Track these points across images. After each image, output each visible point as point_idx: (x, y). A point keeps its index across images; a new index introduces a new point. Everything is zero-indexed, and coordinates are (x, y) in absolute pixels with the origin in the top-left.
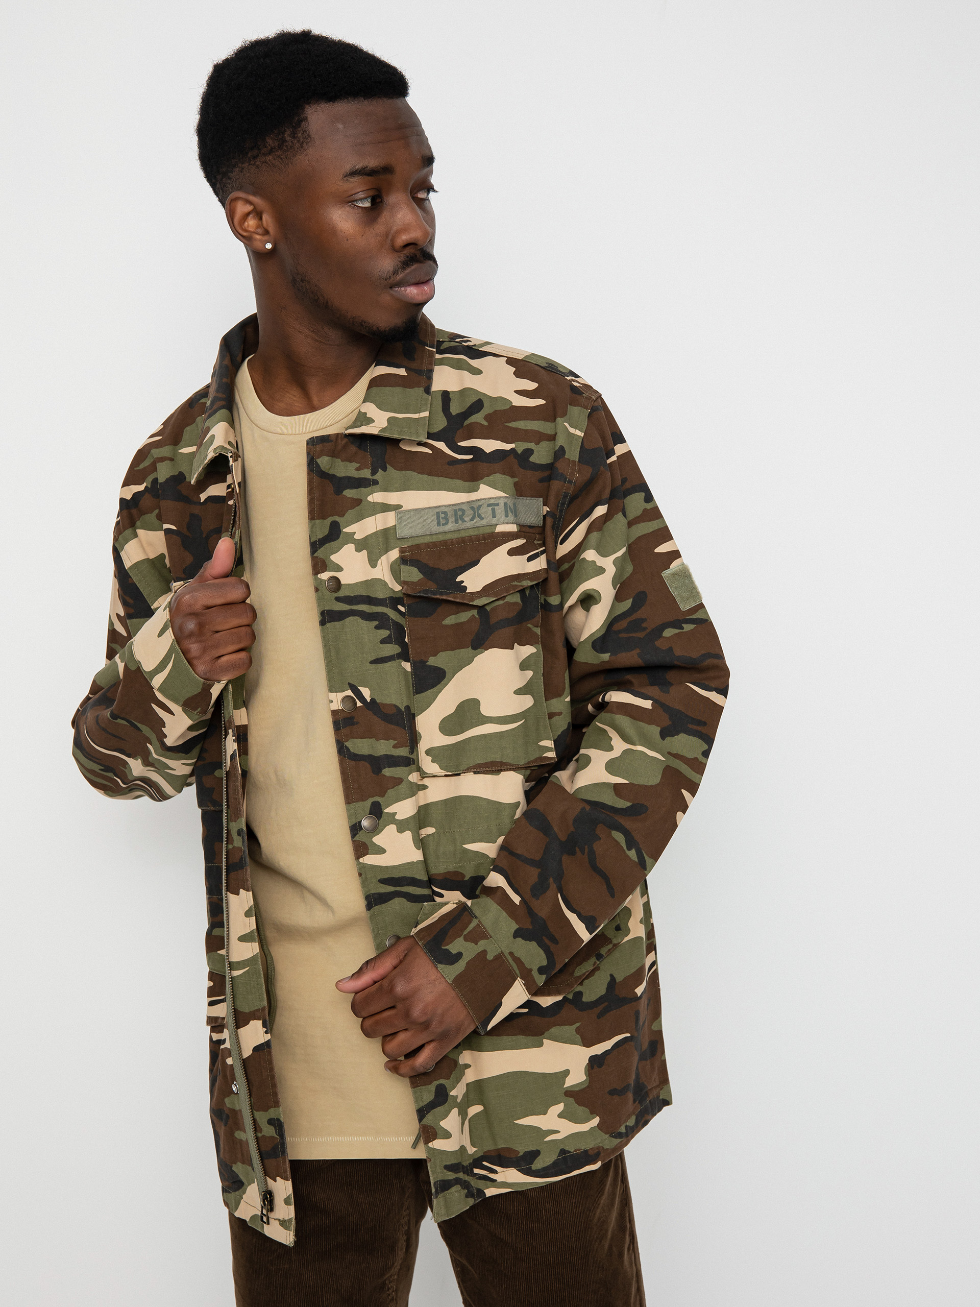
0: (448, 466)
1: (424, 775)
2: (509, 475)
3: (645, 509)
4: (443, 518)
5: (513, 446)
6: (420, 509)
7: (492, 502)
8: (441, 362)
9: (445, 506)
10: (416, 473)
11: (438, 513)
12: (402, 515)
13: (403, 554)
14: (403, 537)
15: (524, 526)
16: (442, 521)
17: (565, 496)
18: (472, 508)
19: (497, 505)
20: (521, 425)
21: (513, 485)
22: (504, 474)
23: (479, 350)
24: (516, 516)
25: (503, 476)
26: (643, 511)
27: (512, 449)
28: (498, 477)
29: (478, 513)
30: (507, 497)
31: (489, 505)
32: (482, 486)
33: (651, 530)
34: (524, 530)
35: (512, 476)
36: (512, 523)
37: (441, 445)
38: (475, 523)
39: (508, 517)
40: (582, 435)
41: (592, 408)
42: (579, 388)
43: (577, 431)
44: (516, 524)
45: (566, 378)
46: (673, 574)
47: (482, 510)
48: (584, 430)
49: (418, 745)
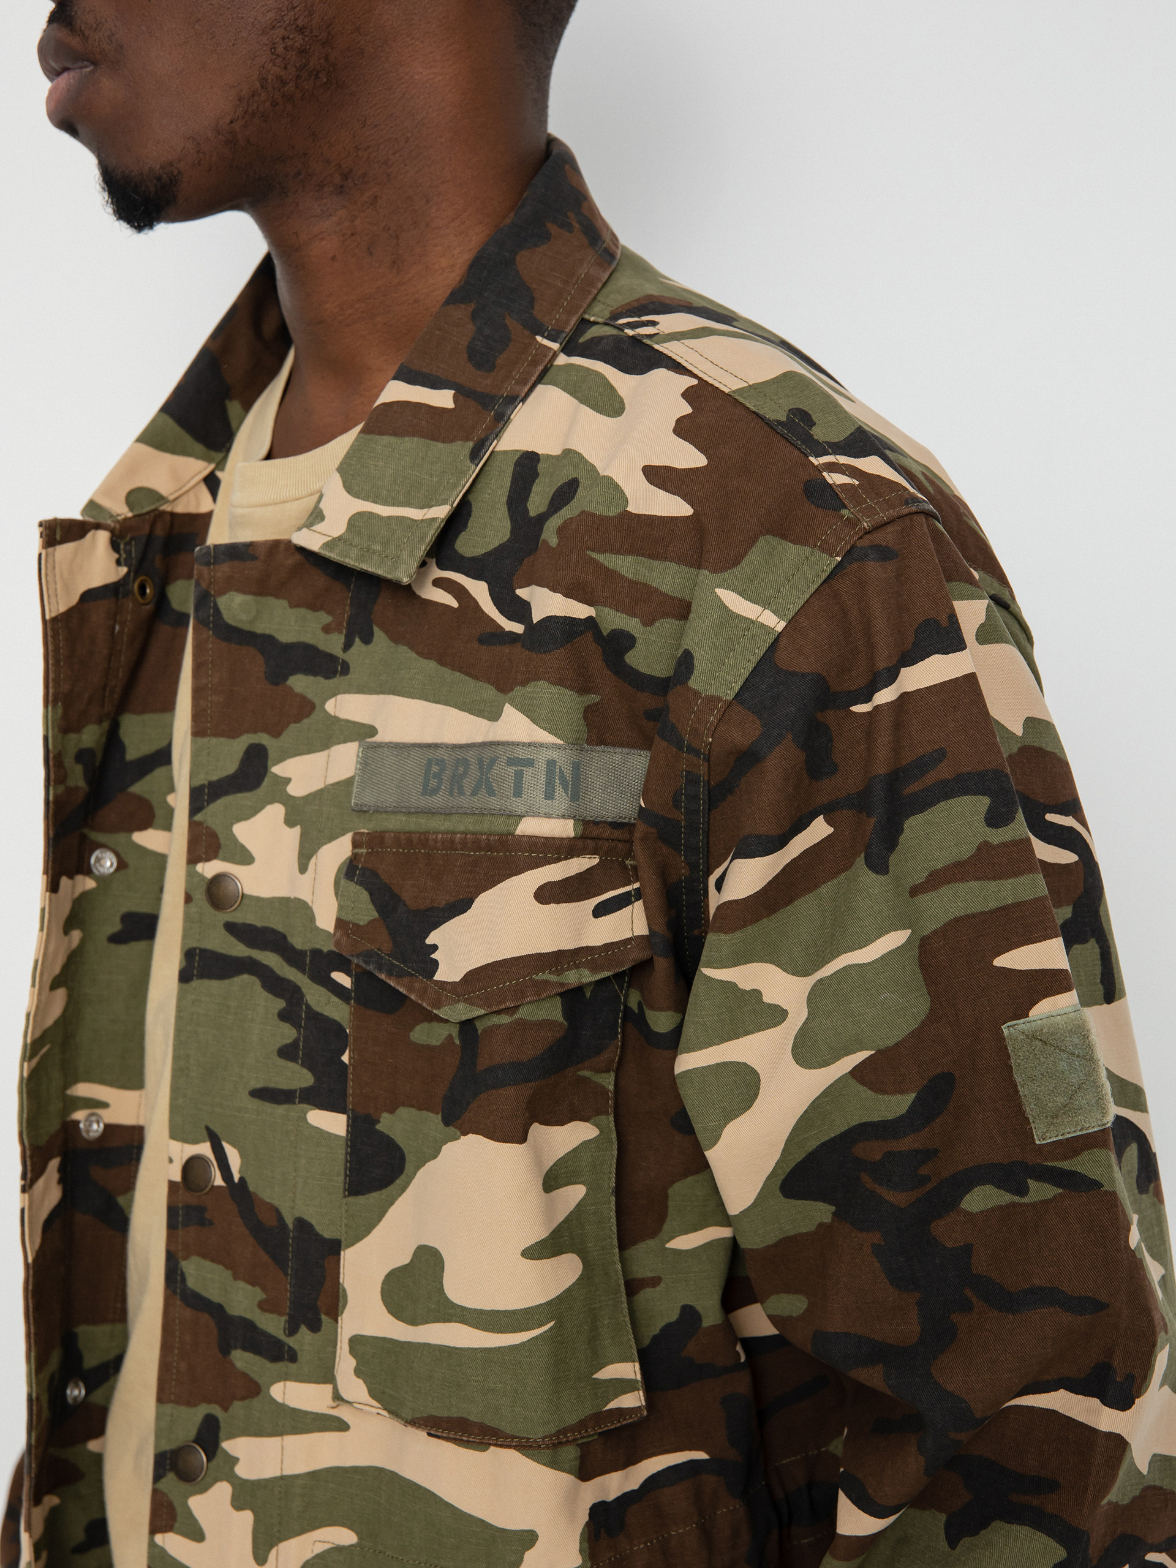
2: (572, 688)
3: (986, 843)
4: (434, 776)
5: (590, 610)
7: (521, 754)
8: (560, 377)
10: (416, 655)
13: (356, 851)
14: (364, 809)
15: (594, 826)
17: (693, 781)
18: (482, 762)
19: (530, 763)
20: (624, 565)
21: (580, 715)
22: (562, 682)
23: (654, 349)
24: (575, 797)
25: (559, 689)
26: (979, 848)
27: (591, 621)
28: (544, 691)
29: (488, 779)
30: (562, 748)
31: (512, 762)
32: (509, 712)
33: (993, 905)
34: (592, 835)
35: (584, 689)
36: (563, 817)
38: (477, 802)
39: (553, 798)
40: (780, 626)
41: (849, 551)
42: (838, 490)
43: (767, 612)
44: (574, 817)
45: (812, 459)
46: (1032, 1036)
47: (496, 770)
48: (792, 614)
49: (339, 1319)
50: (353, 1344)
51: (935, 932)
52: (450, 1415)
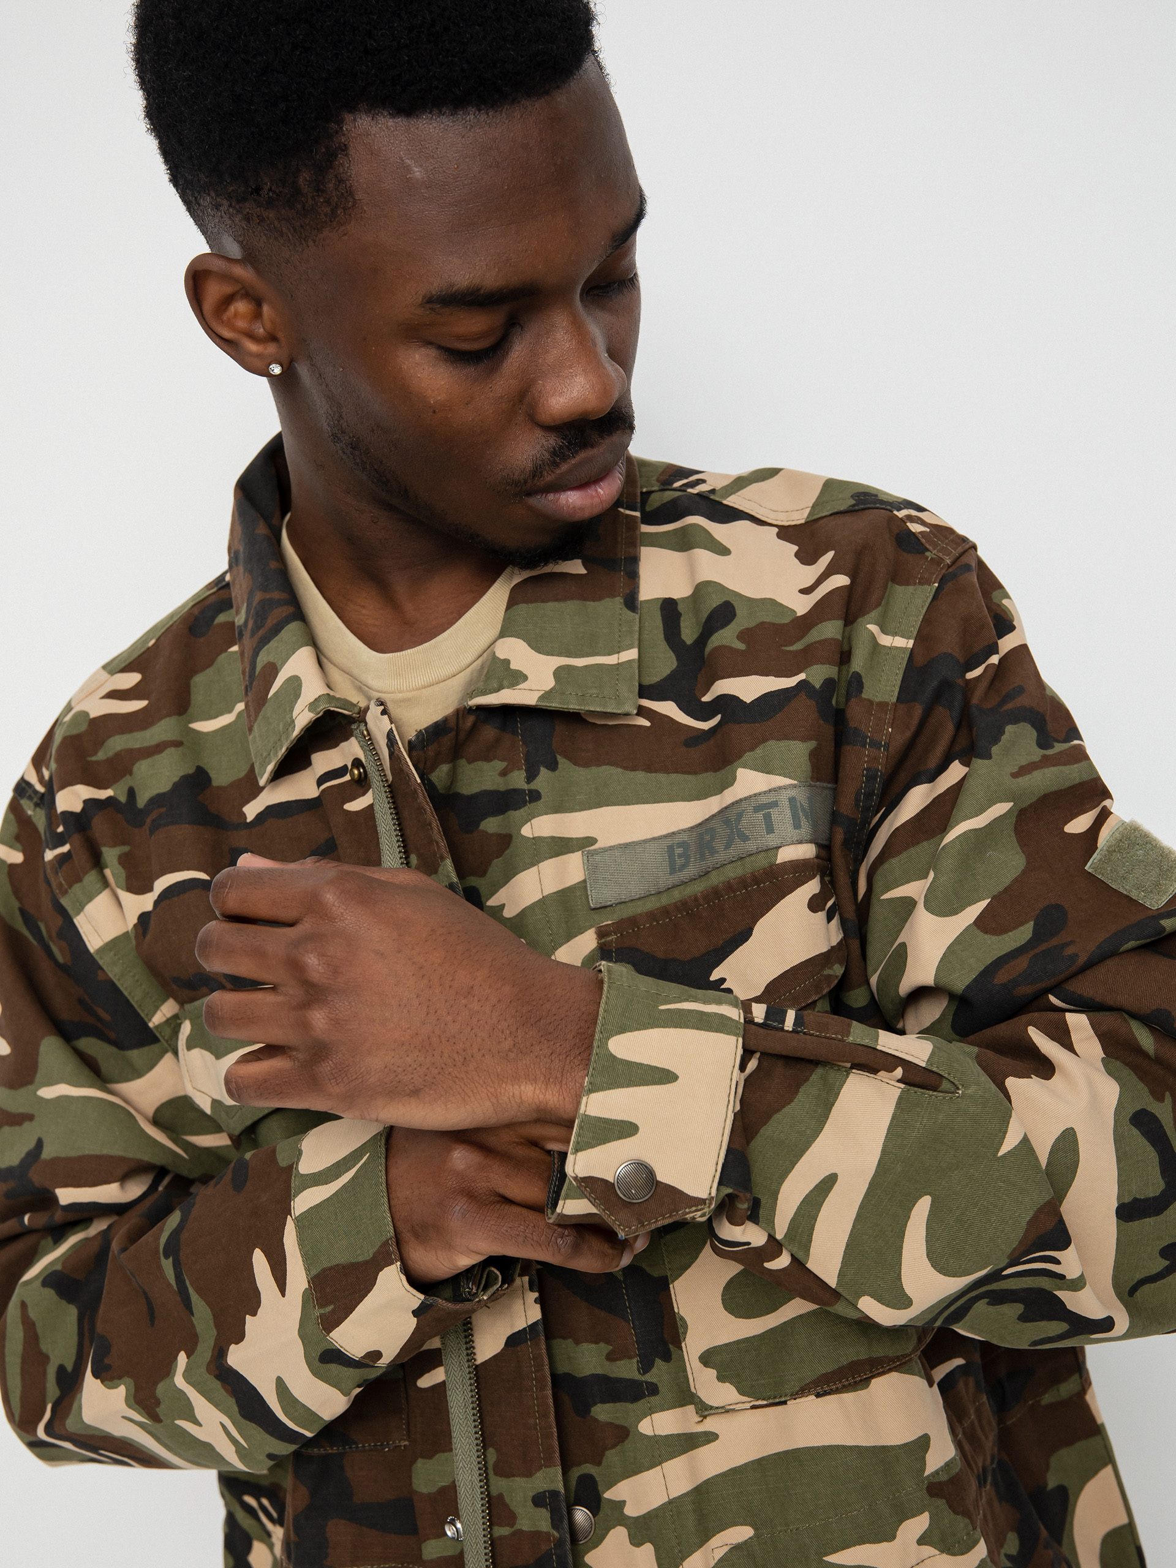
0: (685, 749)
2: (795, 740)
4: (680, 856)
5: (799, 678)
6: (633, 842)
7: (764, 800)
9: (684, 831)
10: (619, 770)
11: (671, 848)
12: (596, 858)
13: (603, 941)
14: (601, 905)
16: (679, 862)
17: (872, 777)
18: (727, 822)
19: (775, 804)
21: (807, 757)
22: (784, 737)
23: (721, 503)
25: (783, 743)
27: (800, 684)
28: (772, 748)
29: (739, 830)
30: (795, 786)
31: (757, 809)
32: (742, 774)
35: (805, 739)
36: (810, 841)
37: (669, 708)
38: (734, 851)
39: (800, 827)
40: (911, 644)
41: (942, 578)
42: (922, 536)
43: (898, 638)
45: (896, 513)
47: (744, 821)
48: (915, 634)
49: (683, 1345)
50: (706, 1359)
52: (841, 1365)
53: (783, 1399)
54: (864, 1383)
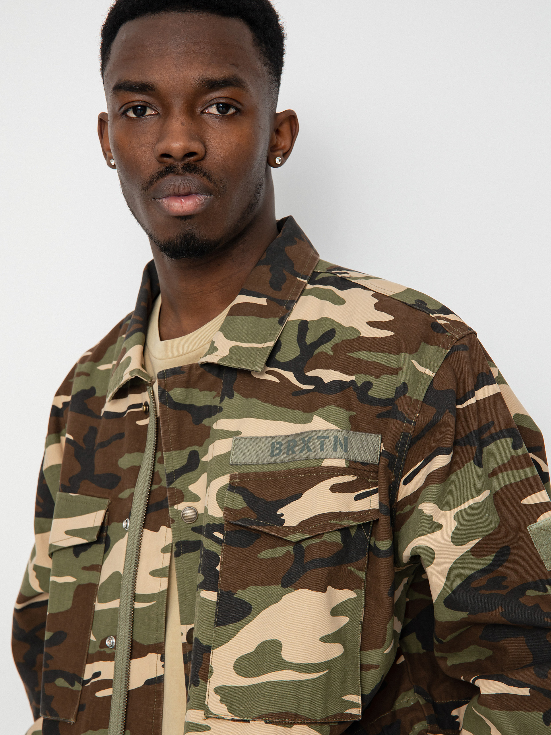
0: (291, 397)
1: (209, 715)
2: (344, 408)
3: (513, 456)
4: (277, 449)
5: (353, 378)
6: (257, 437)
7: (323, 434)
8: (310, 293)
9: (281, 436)
10: (259, 401)
11: (273, 444)
12: (239, 441)
13: (232, 481)
14: (236, 463)
15: (355, 462)
16: (276, 451)
17: (405, 436)
18: (303, 440)
19: (327, 437)
20: (363, 355)
21: (348, 419)
22: (339, 406)
23: (351, 281)
24: (346, 451)
25: (337, 409)
26: (511, 458)
27: (353, 381)
28: (332, 409)
29: (308, 446)
30: (339, 431)
31: (319, 438)
32: (316, 418)
33: (519, 479)
34: (355, 466)
35: (349, 409)
36: (341, 458)
37: (290, 376)
38: (303, 455)
39: (337, 451)
40: (433, 375)
41: (452, 347)
42: (443, 326)
43: (428, 370)
44: (345, 459)
45: (431, 315)
46: (540, 529)
47: (311, 442)
48: (437, 370)
49: (208, 681)
50: (217, 690)
51: (498, 492)
52: (281, 711)
53: (248, 719)
54: (290, 724)
